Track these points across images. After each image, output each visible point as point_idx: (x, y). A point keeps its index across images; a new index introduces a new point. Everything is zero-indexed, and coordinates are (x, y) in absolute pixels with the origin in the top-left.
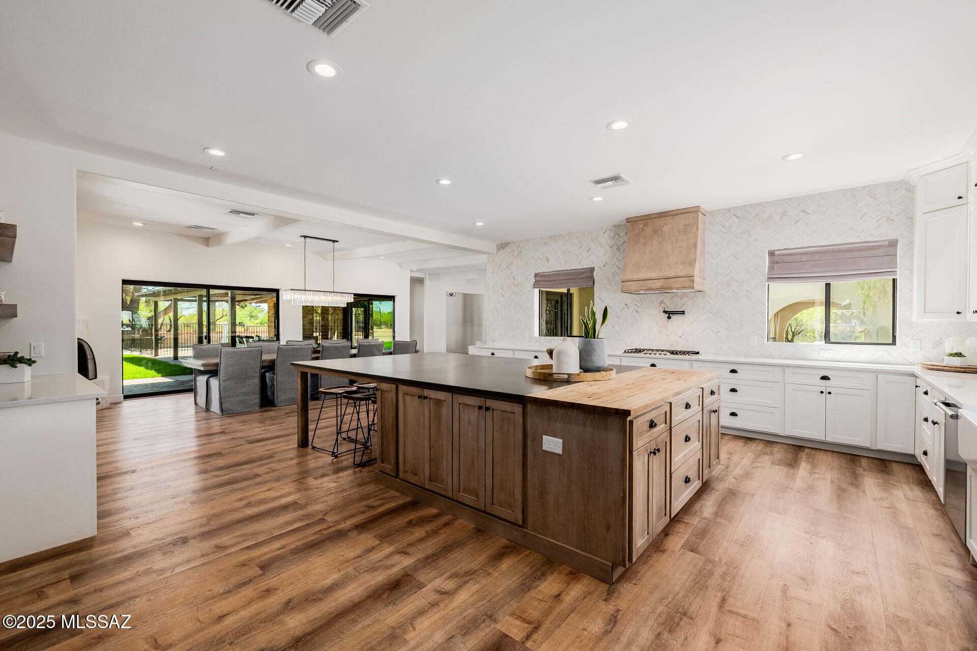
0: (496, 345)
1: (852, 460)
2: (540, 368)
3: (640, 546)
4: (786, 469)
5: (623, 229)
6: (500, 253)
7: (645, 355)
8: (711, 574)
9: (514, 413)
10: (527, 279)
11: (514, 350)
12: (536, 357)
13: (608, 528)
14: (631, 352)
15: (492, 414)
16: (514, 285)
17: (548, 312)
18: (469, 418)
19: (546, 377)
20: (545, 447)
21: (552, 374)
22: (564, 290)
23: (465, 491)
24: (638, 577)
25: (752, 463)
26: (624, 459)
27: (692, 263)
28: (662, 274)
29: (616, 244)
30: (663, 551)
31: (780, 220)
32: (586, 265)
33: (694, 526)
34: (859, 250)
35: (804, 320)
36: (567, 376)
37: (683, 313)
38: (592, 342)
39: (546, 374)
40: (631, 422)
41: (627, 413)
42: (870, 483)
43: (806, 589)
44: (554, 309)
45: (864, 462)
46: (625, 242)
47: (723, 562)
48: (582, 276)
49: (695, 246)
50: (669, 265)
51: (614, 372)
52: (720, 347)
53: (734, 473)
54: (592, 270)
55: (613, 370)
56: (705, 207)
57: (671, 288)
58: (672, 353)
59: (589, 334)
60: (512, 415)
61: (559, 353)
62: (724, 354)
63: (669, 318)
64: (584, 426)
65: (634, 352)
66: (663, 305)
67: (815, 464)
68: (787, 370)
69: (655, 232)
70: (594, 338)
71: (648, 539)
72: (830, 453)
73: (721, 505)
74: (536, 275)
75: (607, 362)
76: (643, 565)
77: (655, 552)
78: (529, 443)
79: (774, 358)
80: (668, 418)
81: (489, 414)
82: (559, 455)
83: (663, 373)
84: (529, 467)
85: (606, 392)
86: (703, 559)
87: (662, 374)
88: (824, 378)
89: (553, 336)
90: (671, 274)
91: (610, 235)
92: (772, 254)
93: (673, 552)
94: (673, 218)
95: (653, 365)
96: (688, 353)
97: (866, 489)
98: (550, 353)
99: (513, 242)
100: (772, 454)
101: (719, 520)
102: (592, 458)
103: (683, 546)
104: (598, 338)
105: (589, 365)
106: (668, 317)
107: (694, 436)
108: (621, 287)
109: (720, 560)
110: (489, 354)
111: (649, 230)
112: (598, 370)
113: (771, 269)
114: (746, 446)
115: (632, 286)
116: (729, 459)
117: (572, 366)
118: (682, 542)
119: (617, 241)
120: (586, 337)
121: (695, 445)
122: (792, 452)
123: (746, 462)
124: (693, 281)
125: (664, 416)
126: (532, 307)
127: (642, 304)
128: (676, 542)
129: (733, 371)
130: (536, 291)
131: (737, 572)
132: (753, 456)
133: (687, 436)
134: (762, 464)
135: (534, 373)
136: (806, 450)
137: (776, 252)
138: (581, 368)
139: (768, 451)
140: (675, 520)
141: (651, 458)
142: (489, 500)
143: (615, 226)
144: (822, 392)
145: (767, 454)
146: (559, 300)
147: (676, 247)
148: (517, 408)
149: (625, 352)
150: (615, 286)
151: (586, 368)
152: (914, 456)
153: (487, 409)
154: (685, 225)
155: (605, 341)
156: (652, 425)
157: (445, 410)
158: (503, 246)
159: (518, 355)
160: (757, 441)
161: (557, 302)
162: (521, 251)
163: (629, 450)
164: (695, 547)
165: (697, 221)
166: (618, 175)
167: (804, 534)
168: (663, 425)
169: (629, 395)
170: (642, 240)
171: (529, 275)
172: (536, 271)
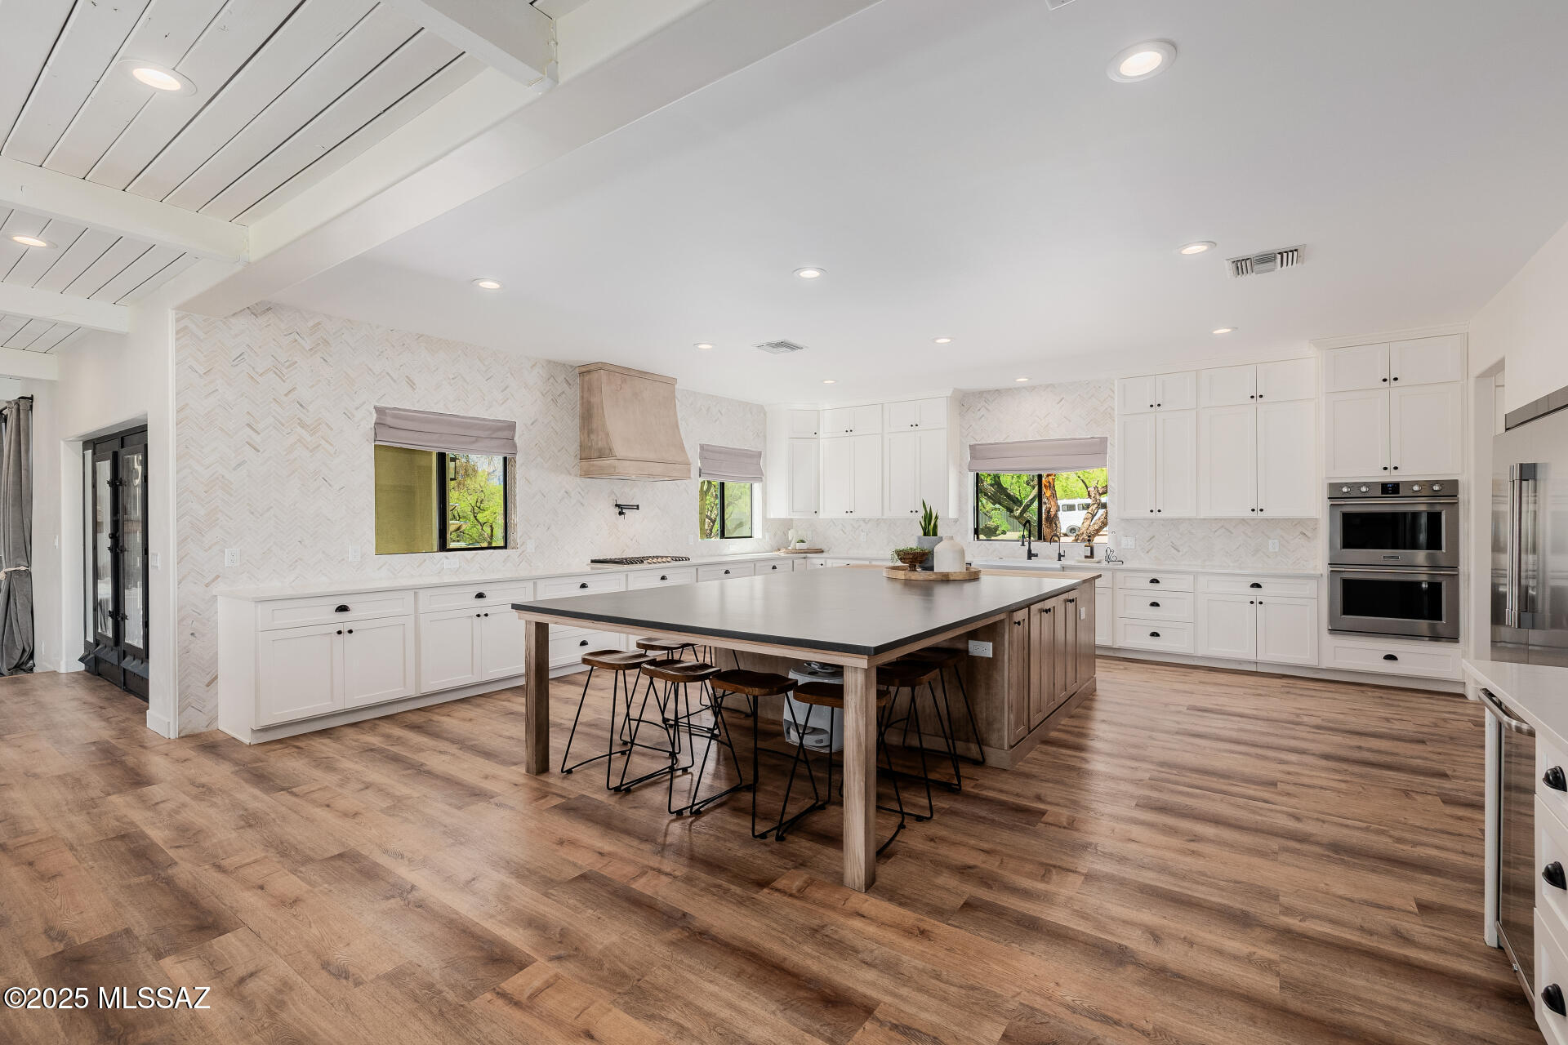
5: (560, 371)
6: (241, 322)
16: (302, 425)
27: (681, 449)
32: (501, 414)
37: (637, 507)
48: (491, 433)
49: (676, 426)
50: (662, 446)
54: (512, 427)
63: (621, 513)
66: (615, 497)
69: (635, 395)
74: (380, 411)
94: (652, 384)
95: (664, 578)
99: (295, 308)
106: (619, 514)
111: (628, 391)
113: (702, 463)
119: (552, 388)
127: (588, 493)
130: (368, 448)
137: (705, 447)
147: (660, 423)
154: (662, 396)
162: (326, 342)
165: (673, 397)
171: (357, 409)
172: (377, 401)
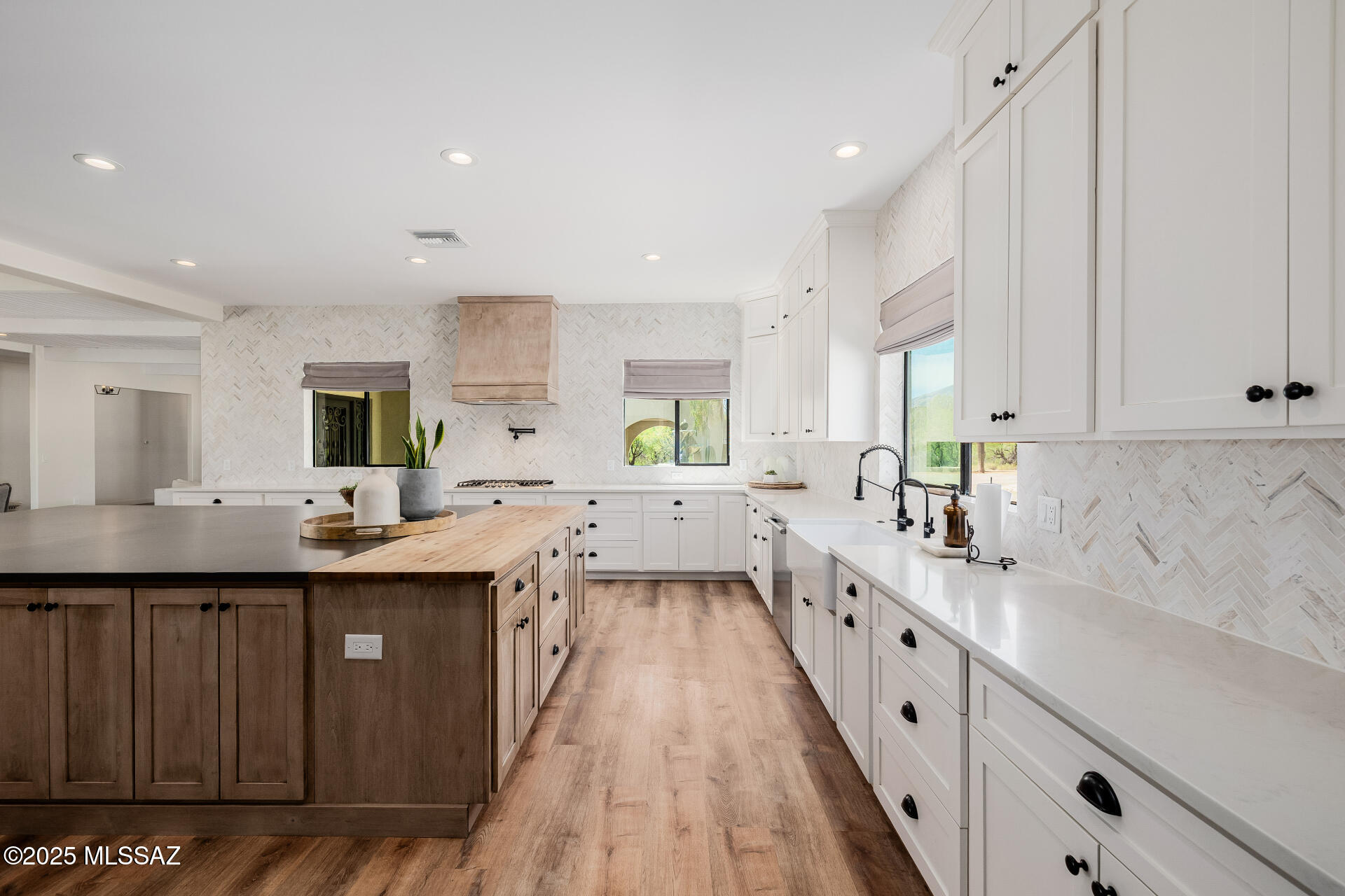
0: (222, 485)
1: (702, 588)
2: (327, 520)
3: (506, 763)
4: (648, 609)
5: (452, 312)
6: (232, 322)
7: (486, 489)
8: (591, 764)
9: (286, 606)
10: (289, 372)
11: (263, 493)
12: (309, 502)
13: (461, 753)
14: (467, 485)
15: (234, 614)
16: (263, 381)
17: (327, 428)
18: (178, 631)
19: (343, 535)
20: (350, 653)
21: (353, 529)
22: (360, 395)
23: (168, 775)
24: (504, 807)
25: (616, 609)
26: (484, 645)
27: (545, 368)
28: (507, 379)
29: (442, 332)
30: (531, 757)
31: (635, 326)
32: (396, 357)
33: (564, 709)
34: (702, 368)
35: (644, 441)
36: (380, 530)
37: (533, 431)
38: (420, 475)
39: (343, 529)
40: (494, 588)
41: (489, 576)
42: (718, 605)
43: (684, 744)
44: (338, 423)
45: (710, 587)
46: (455, 330)
47: (603, 744)
48: (390, 374)
49: (548, 347)
50: (516, 368)
51: (454, 516)
52: (576, 475)
53: (599, 627)
54: (406, 366)
55: (452, 513)
56: (560, 299)
57: (519, 399)
58: (522, 484)
59: (414, 462)
60: (281, 611)
61: (366, 494)
62: (581, 483)
63: (516, 437)
64: (421, 606)
65: (472, 485)
66: (508, 421)
67: (672, 598)
68: (646, 497)
69: (498, 321)
70: (423, 467)
71: (516, 747)
72: (682, 583)
73: (591, 672)
74: (307, 367)
75: (443, 502)
76: (508, 787)
77: (521, 762)
78: (318, 652)
79: (630, 484)
80: (535, 573)
81: (227, 617)
82: (376, 661)
83: (520, 512)
84: (317, 694)
85: (450, 548)
86: (580, 748)
87: (518, 513)
88: (678, 503)
89: (337, 465)
90: (519, 380)
91: (434, 317)
92: (628, 364)
93: (544, 753)
94: (521, 307)
95: (497, 502)
96: (541, 483)
97: (716, 615)
98: (348, 495)
99: (259, 307)
100: (633, 595)
101: (592, 691)
102: (434, 655)
103: (555, 740)
104: (428, 468)
105: (416, 509)
106: (514, 437)
107: (561, 593)
108: (451, 394)
109: (599, 743)
110: (210, 503)
111: (489, 319)
112: (429, 516)
113: (627, 381)
114: (608, 591)
115: (469, 393)
116: (592, 610)
117: (389, 514)
118: (553, 734)
119: (444, 327)
120: (410, 467)
121: (563, 601)
122: (651, 589)
123: (609, 610)
124: (546, 391)
125: (531, 571)
126: (300, 421)
127: (480, 418)
128: (547, 739)
129: (592, 503)
130: (308, 395)
131: (619, 750)
132: (616, 601)
133: (554, 593)
134: (625, 609)
135: (318, 530)
136: (664, 584)
137: (632, 363)
138: (402, 515)
139: (630, 592)
140: (543, 709)
141: (517, 634)
142: (228, 777)
143: (440, 306)
144: (676, 519)
145: (628, 596)
146: (348, 410)
147: (525, 344)
148: (293, 597)
149: (458, 485)
150: (442, 392)
151: (409, 516)
152: (745, 573)
153: (224, 607)
154: (535, 318)
155: (440, 472)
156: (519, 587)
157: (112, 628)
158: (237, 311)
159: (270, 501)
160: (617, 582)
161: (343, 412)
162: (276, 324)
163: (492, 629)
164: (569, 737)
165: (550, 315)
166: (451, 231)
167: (675, 680)
168: (530, 585)
169: (485, 549)
170: (480, 331)
171: (294, 366)
172: (306, 360)
